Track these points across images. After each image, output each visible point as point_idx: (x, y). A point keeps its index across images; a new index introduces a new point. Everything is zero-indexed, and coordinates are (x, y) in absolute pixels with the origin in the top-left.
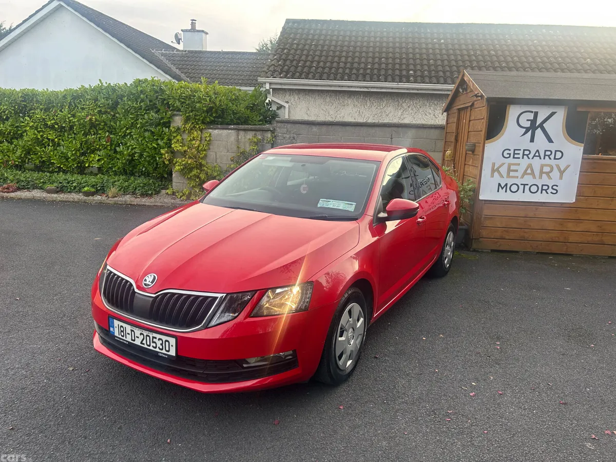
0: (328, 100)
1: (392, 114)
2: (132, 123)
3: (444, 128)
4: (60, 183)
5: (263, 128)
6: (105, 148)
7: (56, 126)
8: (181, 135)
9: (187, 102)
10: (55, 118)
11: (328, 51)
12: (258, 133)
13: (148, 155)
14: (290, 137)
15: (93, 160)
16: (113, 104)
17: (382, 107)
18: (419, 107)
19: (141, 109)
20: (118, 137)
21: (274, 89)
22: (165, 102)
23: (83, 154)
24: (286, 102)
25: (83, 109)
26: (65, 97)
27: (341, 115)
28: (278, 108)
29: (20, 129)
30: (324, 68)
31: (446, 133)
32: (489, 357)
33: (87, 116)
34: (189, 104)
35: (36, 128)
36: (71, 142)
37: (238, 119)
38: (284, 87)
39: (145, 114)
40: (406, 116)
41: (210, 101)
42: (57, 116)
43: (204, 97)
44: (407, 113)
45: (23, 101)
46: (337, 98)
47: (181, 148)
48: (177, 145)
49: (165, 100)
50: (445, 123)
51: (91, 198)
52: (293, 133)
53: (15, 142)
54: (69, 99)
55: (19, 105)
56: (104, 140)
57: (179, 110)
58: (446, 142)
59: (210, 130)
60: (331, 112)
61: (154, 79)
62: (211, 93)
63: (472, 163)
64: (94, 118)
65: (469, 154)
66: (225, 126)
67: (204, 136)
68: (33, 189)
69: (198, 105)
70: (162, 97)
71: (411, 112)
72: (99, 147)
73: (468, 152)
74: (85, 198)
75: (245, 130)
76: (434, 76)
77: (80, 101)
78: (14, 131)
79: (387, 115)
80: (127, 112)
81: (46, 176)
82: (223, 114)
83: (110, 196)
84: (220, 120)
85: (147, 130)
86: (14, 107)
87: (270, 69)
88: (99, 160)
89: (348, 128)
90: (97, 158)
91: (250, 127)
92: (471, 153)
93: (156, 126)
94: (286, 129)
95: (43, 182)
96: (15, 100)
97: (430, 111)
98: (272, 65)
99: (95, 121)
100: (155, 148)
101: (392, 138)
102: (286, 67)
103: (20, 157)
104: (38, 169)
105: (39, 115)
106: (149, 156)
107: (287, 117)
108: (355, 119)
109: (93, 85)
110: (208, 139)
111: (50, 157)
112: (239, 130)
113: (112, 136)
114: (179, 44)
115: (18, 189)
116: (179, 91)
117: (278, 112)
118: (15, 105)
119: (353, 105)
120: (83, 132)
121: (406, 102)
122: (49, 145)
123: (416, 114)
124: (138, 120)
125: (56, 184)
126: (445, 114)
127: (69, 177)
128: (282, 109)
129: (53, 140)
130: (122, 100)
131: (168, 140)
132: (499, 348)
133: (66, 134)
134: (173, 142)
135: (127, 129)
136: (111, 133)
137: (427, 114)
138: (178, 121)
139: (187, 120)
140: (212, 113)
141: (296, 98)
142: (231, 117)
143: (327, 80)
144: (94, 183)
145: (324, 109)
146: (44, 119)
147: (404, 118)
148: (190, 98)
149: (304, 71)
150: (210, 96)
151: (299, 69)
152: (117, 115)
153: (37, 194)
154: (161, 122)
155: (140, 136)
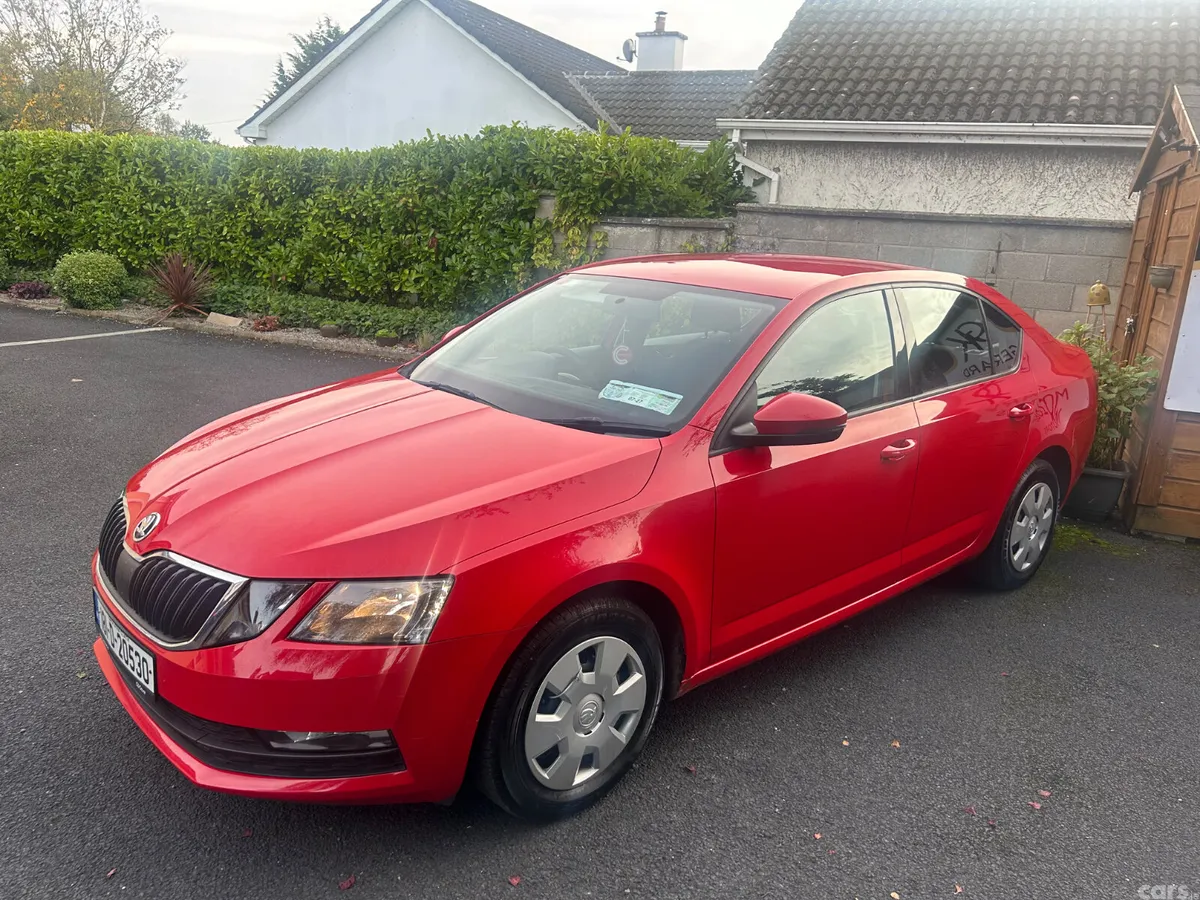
0: (867, 163)
1: (1016, 195)
2: (473, 211)
3: (1131, 229)
4: (347, 319)
5: (711, 223)
6: (428, 258)
7: (353, 216)
8: (552, 237)
9: (566, 170)
10: (352, 201)
11: (885, 58)
12: (701, 235)
13: (494, 273)
14: (765, 244)
15: (407, 280)
16: (443, 176)
17: (992, 181)
18: (1084, 179)
19: (487, 184)
20: (450, 238)
21: (751, 143)
22: (529, 170)
23: (393, 268)
24: (774, 169)
25: (396, 184)
26: (369, 162)
27: (894, 198)
28: (757, 183)
29: (298, 219)
30: (864, 95)
31: (1135, 241)
32: (993, 827)
33: (400, 198)
34: (569, 174)
35: (322, 219)
36: (376, 245)
37: (664, 204)
38: (771, 137)
39: (492, 193)
40: (1052, 201)
41: (608, 167)
42: (355, 198)
43: (598, 161)
44: (1055, 193)
45: (306, 171)
46: (889, 159)
47: (547, 261)
48: (541, 256)
49: (528, 166)
50: (1133, 219)
51: (387, 349)
52: (773, 236)
53: (290, 242)
54: (375, 165)
55: (299, 176)
56: (426, 243)
57: (551, 188)
58: (1130, 263)
59: (607, 228)
60: (872, 192)
61: (518, 126)
62: (613, 152)
63: (1164, 317)
64: (410, 200)
65: (1161, 293)
66: (635, 220)
67: (594, 239)
68: (306, 327)
69: (585, 176)
70: (523, 162)
71: (1064, 191)
72: (418, 256)
73: (1160, 290)
74: (379, 348)
75: (674, 228)
76: (1130, 107)
77: (393, 170)
78: (289, 223)
79: (1004, 200)
80: (466, 190)
81: (329, 305)
82: (634, 195)
83: (420, 348)
84: (626, 206)
85: (494, 226)
86: (291, 181)
87: (747, 101)
88: (417, 281)
89: (897, 227)
90: (414, 276)
91: (684, 221)
92: (1164, 291)
93: (509, 219)
94: (756, 228)
95: (321, 316)
96: (292, 168)
97: (1114, 191)
98: (754, 92)
99: (414, 207)
100: (506, 262)
101: (999, 252)
102: (782, 96)
103: (295, 271)
104: (324, 292)
105: (328, 194)
106: (495, 276)
107: (773, 201)
108: (925, 206)
109: (417, 140)
110: (600, 245)
111: (341, 272)
112: (661, 227)
113: (438, 236)
114: (630, 60)
115: (282, 326)
116: (553, 149)
117: (757, 190)
118: (292, 178)
119: (922, 176)
120: (393, 227)
121: (1054, 167)
122: (340, 251)
123: (1077, 197)
124: (482, 205)
125: (339, 321)
126: (1137, 196)
127: (364, 310)
128: (766, 183)
129: (346, 242)
130: (460, 167)
131: (528, 246)
132: (1038, 806)
133: (368, 231)
134: (535, 250)
135: (463, 223)
136: (438, 229)
137: (1106, 197)
138: (549, 209)
139: (564, 205)
140: (612, 193)
141: (797, 162)
142: (648, 200)
143: (865, 120)
144: (398, 323)
145: (856, 184)
146: (335, 202)
147: (1045, 206)
148: (573, 162)
149: (821, 101)
150: (610, 159)
151: (810, 98)
152: (450, 196)
153: (309, 336)
154: (519, 209)
155: (483, 237)
